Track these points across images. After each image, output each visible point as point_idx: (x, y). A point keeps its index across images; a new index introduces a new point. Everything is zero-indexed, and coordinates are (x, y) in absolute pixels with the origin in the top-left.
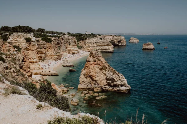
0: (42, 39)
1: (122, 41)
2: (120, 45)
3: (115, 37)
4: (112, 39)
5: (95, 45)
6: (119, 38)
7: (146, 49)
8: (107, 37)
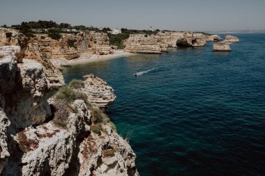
0: (49, 36)
1: (198, 41)
2: (195, 45)
3: (188, 35)
4: (183, 37)
5: (138, 44)
6: (195, 35)
7: (217, 51)
8: (175, 34)
